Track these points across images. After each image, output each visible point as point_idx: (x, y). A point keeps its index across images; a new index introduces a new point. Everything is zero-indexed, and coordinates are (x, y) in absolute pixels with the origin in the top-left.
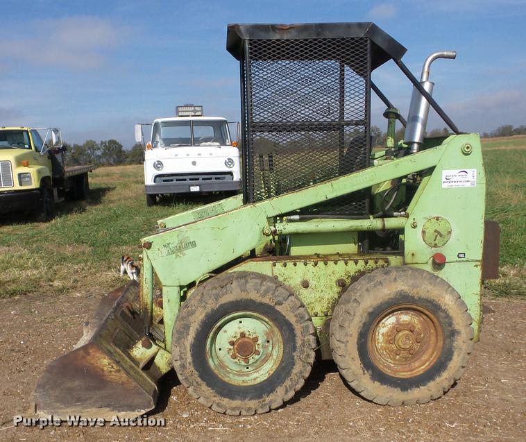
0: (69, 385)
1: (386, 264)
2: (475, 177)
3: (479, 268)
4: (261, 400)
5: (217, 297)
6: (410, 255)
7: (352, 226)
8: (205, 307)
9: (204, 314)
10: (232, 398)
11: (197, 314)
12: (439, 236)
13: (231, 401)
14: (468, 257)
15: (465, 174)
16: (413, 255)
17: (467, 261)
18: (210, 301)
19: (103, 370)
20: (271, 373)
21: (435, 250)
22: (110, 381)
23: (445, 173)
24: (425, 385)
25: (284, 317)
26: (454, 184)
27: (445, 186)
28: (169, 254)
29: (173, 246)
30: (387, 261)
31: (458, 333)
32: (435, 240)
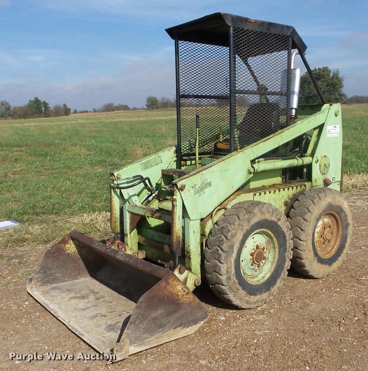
0: (154, 315)
2: (339, 130)
3: (339, 185)
4: (269, 292)
5: (249, 220)
6: (314, 181)
8: (242, 229)
9: (242, 235)
10: (255, 295)
11: (238, 235)
12: (326, 168)
13: (255, 297)
14: (336, 179)
15: (335, 128)
16: (316, 180)
17: (336, 182)
18: (245, 225)
19: (178, 295)
20: (272, 271)
21: (324, 177)
22: (183, 303)
24: (337, 260)
25: (282, 229)
28: (195, 193)
29: (198, 186)
32: (324, 170)
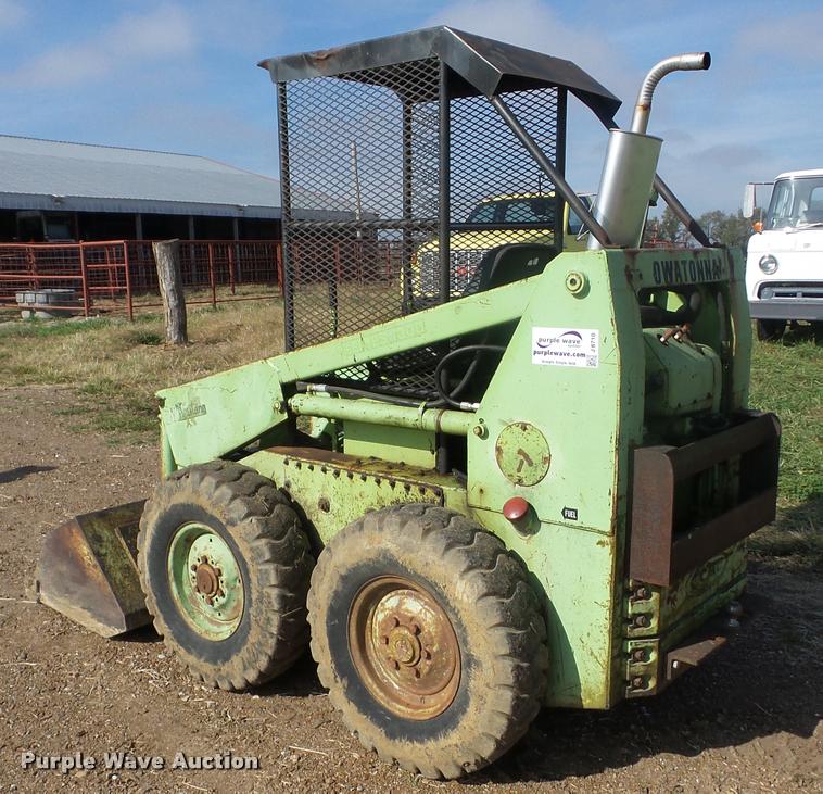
0: (60, 568)
1: (438, 499)
2: (597, 348)
3: (608, 549)
6: (476, 490)
7: (390, 417)
12: (528, 465)
14: (582, 519)
15: (576, 338)
16: (481, 491)
17: (581, 528)
19: (83, 560)
21: (519, 491)
23: (538, 333)
26: (553, 358)
27: (537, 359)
28: (181, 419)
29: (184, 408)
30: (440, 493)
31: (478, 664)
32: (519, 471)
